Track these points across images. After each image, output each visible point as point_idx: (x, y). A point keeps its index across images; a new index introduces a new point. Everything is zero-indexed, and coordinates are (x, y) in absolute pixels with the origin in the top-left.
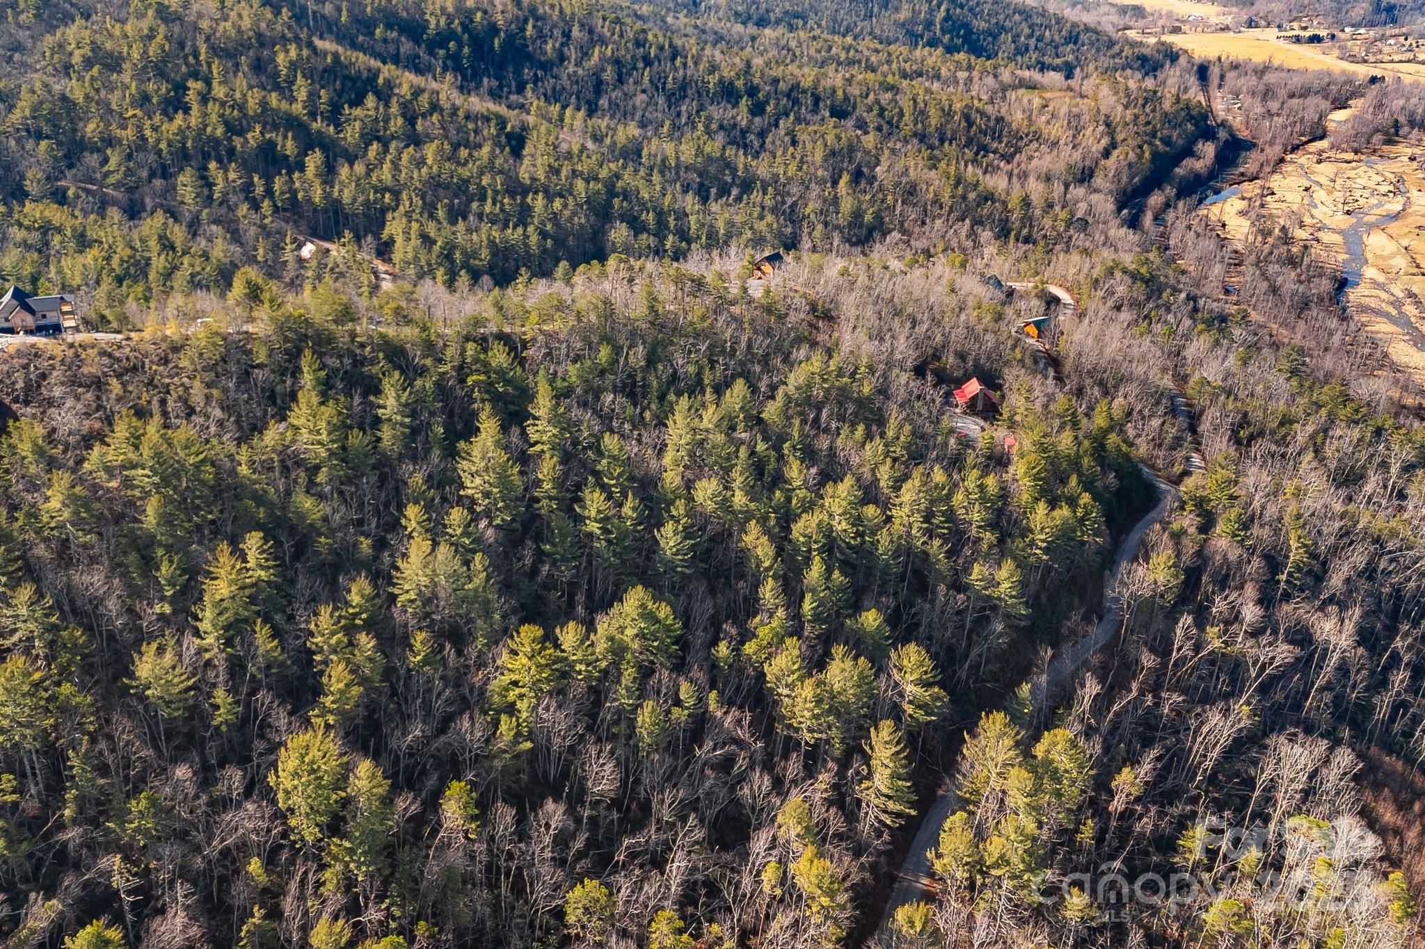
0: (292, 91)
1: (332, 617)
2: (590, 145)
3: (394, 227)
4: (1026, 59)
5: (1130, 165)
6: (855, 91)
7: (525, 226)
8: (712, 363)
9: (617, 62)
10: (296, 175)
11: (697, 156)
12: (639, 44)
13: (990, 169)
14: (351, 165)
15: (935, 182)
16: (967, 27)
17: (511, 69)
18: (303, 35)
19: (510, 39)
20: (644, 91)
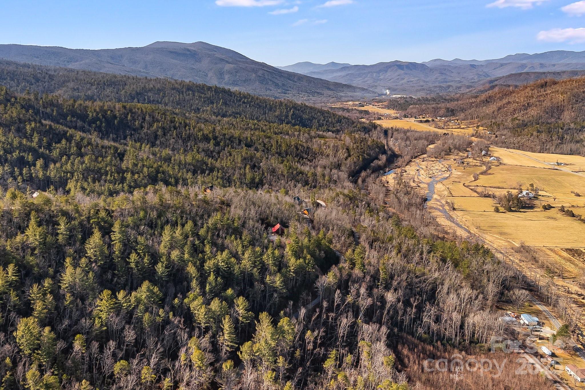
0: (32, 139)
1: (38, 288)
2: (151, 156)
3: (71, 185)
4: (323, 128)
5: (355, 163)
6: (255, 138)
7: (123, 184)
8: (182, 217)
9: (163, 128)
10: (32, 168)
11: (193, 160)
12: (172, 122)
13: (304, 164)
14: (55, 164)
15: (281, 168)
16: (301, 117)
17: (121, 131)
18: (38, 119)
19: (121, 121)
20: (174, 138)
